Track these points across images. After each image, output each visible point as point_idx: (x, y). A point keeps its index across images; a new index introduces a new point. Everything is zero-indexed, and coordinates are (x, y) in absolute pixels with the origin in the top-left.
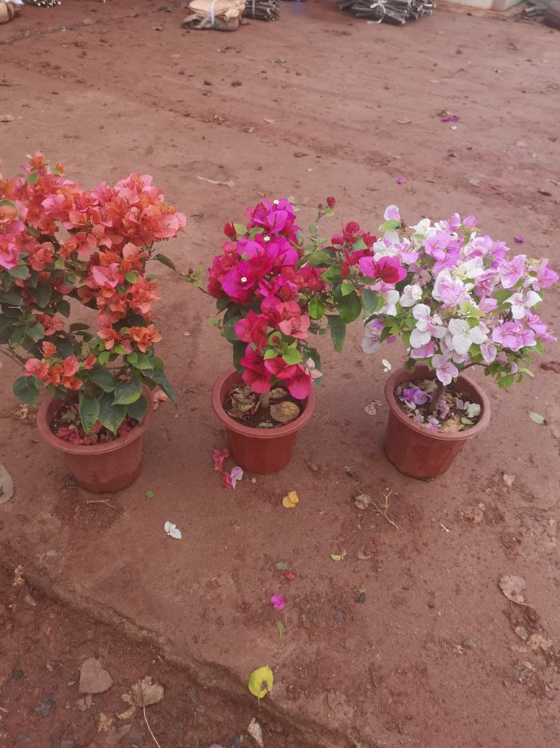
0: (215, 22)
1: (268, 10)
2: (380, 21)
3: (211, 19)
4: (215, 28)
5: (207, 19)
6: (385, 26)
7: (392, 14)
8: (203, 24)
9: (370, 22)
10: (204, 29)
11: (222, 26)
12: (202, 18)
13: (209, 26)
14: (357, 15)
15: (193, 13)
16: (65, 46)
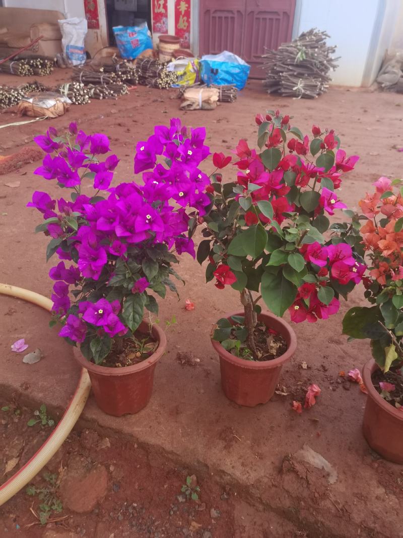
0: (202, 105)
1: (232, 96)
2: (300, 97)
3: (199, 103)
4: (202, 109)
5: (197, 103)
6: (304, 100)
7: (308, 92)
8: (194, 107)
9: (294, 99)
10: (195, 110)
11: (207, 106)
12: (194, 103)
13: (198, 108)
14: (284, 95)
15: (188, 100)
16: (112, 126)
